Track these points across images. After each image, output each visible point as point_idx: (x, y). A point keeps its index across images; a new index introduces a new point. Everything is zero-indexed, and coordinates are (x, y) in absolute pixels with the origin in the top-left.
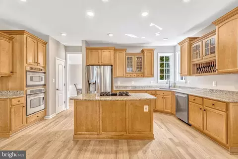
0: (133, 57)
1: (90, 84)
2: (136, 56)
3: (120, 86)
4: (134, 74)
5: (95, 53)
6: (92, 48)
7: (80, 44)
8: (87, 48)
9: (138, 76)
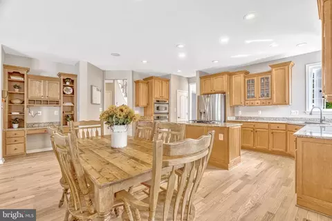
0: (255, 78)
1: (201, 113)
2: (260, 77)
3: (241, 117)
4: (256, 102)
5: (208, 81)
6: (205, 77)
7: (194, 75)
8: (201, 78)
9: (263, 104)
